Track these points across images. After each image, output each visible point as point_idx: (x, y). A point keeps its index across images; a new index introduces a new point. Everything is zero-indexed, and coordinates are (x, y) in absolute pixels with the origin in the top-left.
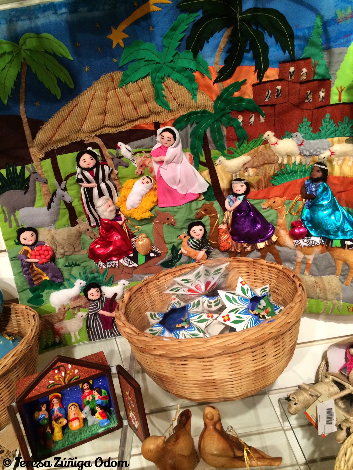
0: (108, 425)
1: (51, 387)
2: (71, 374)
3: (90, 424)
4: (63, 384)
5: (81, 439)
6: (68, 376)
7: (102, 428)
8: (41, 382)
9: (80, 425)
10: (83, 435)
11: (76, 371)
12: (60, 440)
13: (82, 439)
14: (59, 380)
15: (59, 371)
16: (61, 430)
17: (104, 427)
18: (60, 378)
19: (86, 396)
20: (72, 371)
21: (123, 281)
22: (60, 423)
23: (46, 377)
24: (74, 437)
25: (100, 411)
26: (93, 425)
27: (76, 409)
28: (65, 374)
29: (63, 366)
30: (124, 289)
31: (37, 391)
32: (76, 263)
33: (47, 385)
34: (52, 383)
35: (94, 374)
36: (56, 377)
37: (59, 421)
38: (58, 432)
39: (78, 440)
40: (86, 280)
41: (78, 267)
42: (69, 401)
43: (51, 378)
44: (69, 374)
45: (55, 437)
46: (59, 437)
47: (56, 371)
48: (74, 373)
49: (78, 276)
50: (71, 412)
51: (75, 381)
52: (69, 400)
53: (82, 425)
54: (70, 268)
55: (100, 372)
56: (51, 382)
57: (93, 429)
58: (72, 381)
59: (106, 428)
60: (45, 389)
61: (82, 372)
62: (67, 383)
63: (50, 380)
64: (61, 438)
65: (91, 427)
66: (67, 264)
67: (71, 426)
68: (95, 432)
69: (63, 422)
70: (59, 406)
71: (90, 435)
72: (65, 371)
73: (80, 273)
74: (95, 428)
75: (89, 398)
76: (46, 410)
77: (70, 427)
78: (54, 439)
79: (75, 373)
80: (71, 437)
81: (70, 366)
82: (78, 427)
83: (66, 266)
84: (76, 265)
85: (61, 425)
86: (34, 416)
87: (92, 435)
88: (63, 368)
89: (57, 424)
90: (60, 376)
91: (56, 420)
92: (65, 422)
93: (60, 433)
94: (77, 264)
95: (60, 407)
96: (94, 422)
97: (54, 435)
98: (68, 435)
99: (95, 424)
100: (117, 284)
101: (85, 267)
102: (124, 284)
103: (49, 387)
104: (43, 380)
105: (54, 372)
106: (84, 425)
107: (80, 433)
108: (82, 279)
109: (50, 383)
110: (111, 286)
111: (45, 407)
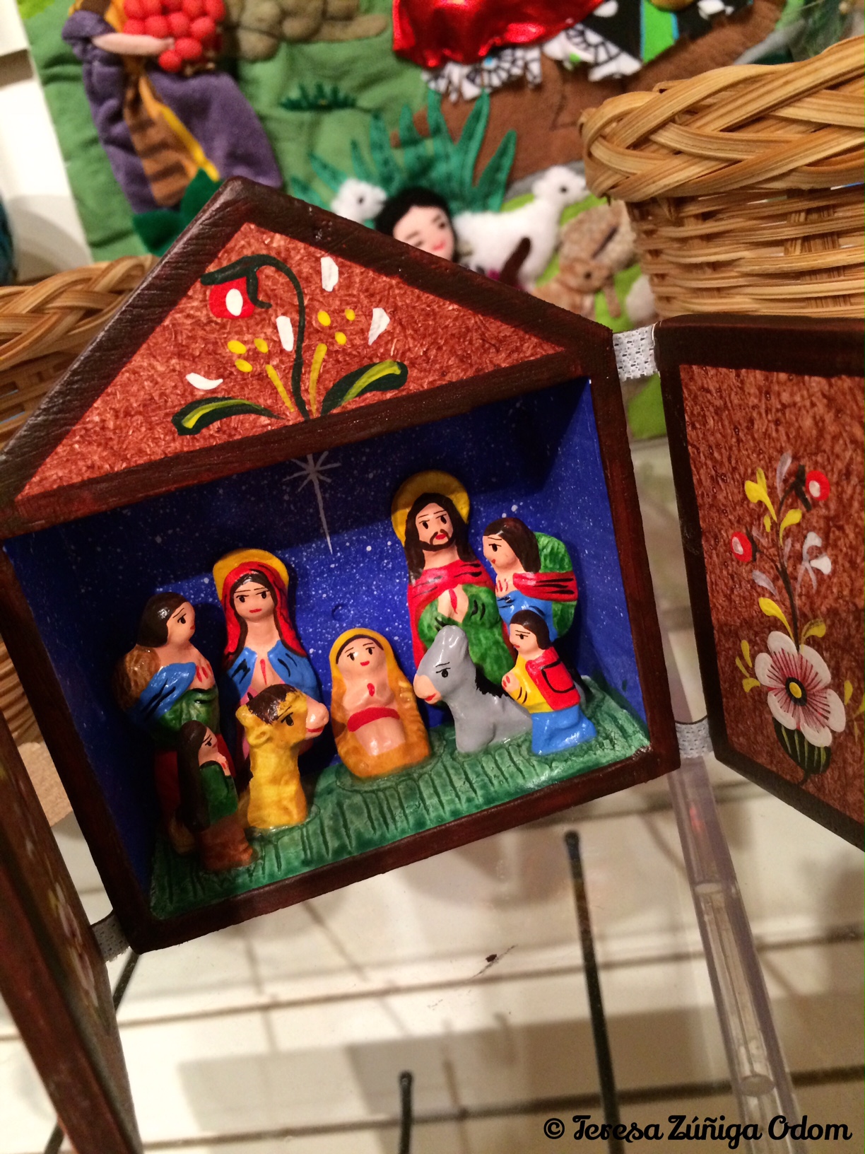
0: (585, 747)
1: (204, 422)
2: (341, 339)
3: (467, 738)
4: (292, 415)
5: (420, 823)
6: (321, 351)
7: (547, 761)
8: (124, 376)
9: (407, 748)
10: (432, 802)
11: (381, 321)
12: (291, 829)
13: (430, 825)
14: (262, 377)
15: (251, 299)
16: (292, 766)
17: (563, 757)
18: (268, 357)
19: (436, 591)
20: (350, 315)
21: (558, 176)
22: (288, 720)
23: (157, 337)
24: (375, 813)
25: (538, 655)
26: (487, 751)
27: (380, 664)
28: (301, 332)
29: (280, 264)
30: (561, 219)
31: (106, 444)
32: (335, 91)
33: (175, 402)
34: (210, 397)
35: (503, 360)
36: (236, 347)
37: (279, 710)
38: (275, 781)
39: (401, 827)
40: (385, 181)
41: (345, 114)
42: (335, 617)
43: (197, 347)
44: (327, 335)
45: (259, 808)
46: (286, 810)
47: (234, 301)
48: (364, 332)
49: (346, 163)
50: (350, 673)
51: (371, 397)
52: (334, 615)
53: (421, 750)
54: (307, 116)
55: (548, 350)
56: (201, 383)
57: (490, 767)
58: (351, 400)
59: (578, 763)
60: (159, 432)
61: (420, 336)
62: (314, 409)
63: (195, 363)
64: (296, 815)
65: (473, 758)
66: (294, 94)
67: (357, 750)
68: (510, 786)
69: (304, 716)
70: (277, 638)
71: (479, 800)
72: (301, 310)
73: (355, 145)
74: (507, 767)
75: (454, 602)
76: (196, 640)
77: (351, 761)
78: (251, 816)
79: (373, 336)
80: (356, 810)
81: (330, 272)
82: (397, 762)
83: (293, 106)
84: (338, 103)
85: (295, 735)
86: (125, 675)
87: (488, 800)
88: (283, 279)
89: (265, 727)
90: (263, 347)
91: (262, 704)
92: (315, 716)
93: (291, 788)
94: (341, 95)
95: (283, 642)
96: (494, 731)
97: (253, 794)
98: (340, 805)
99: (501, 746)
100: (528, 194)
101: (376, 113)
102: (564, 190)
103: (190, 422)
104: (138, 360)
105: (219, 305)
106: (432, 754)
107: (414, 792)
108: (366, 177)
109: (192, 389)
110: (500, 209)
111: (189, 618)
